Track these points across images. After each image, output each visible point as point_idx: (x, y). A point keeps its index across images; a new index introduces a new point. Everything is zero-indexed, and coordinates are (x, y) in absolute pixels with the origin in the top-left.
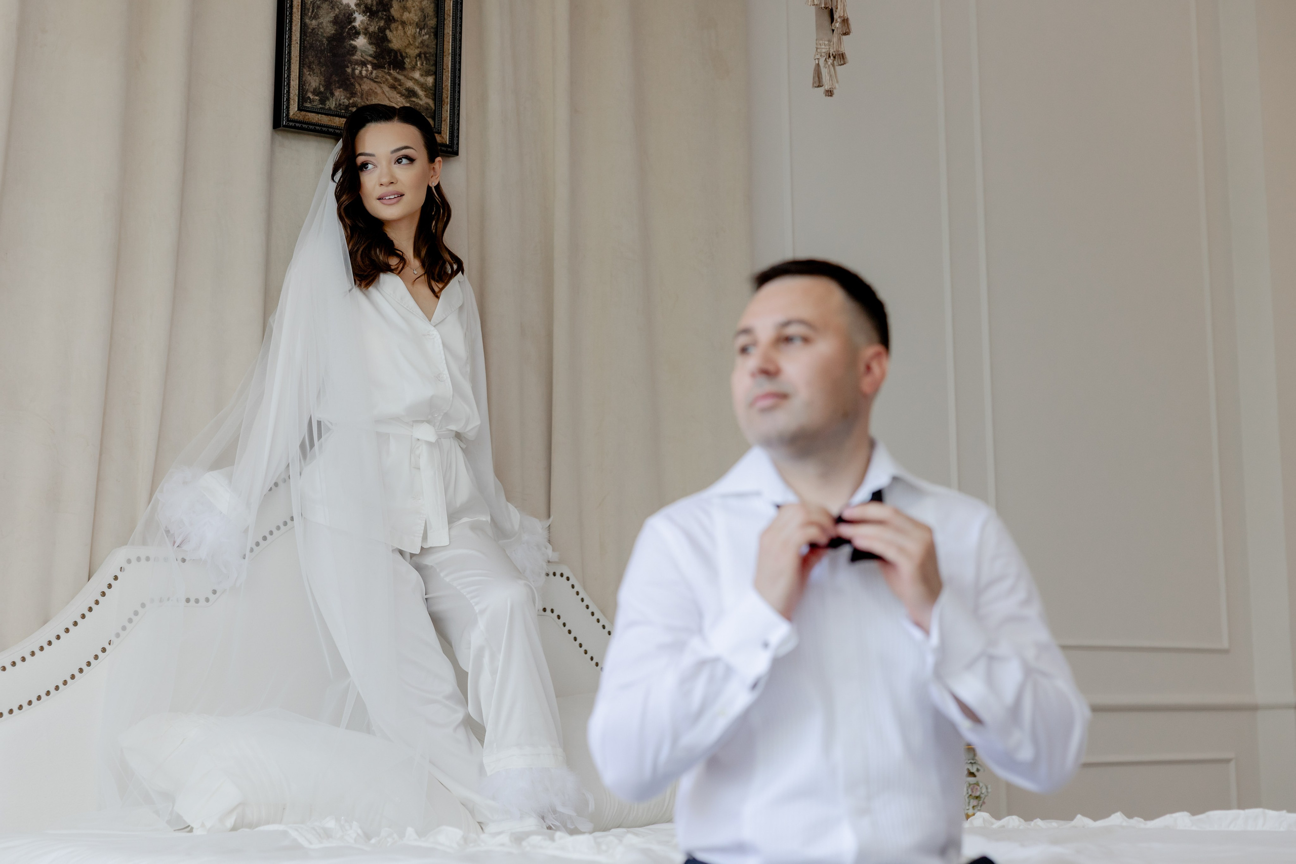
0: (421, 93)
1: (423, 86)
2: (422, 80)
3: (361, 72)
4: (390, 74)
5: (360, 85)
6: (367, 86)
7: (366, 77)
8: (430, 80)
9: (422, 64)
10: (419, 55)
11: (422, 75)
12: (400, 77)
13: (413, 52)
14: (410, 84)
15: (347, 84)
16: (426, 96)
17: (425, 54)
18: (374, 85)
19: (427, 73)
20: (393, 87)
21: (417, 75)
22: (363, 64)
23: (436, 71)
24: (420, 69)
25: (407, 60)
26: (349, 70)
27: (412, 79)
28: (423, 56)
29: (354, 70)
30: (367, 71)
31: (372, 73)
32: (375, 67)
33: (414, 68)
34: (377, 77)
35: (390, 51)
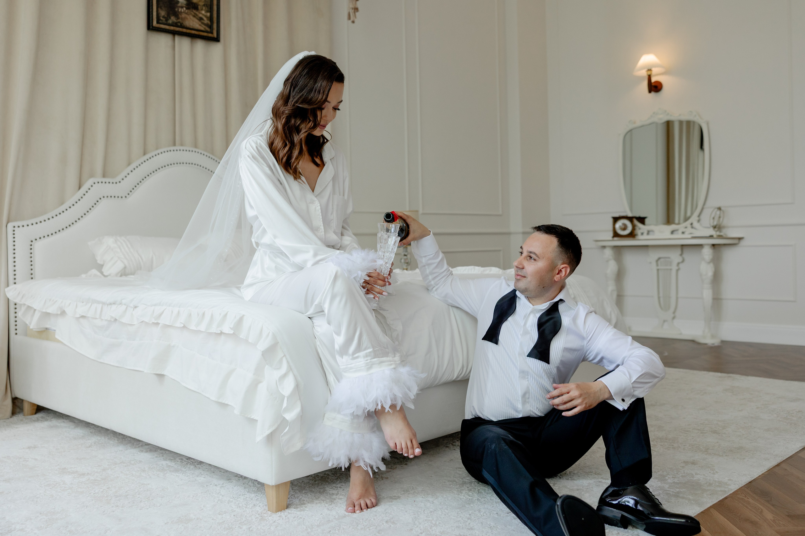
0: (205, 19)
1: (206, 16)
2: (205, 14)
3: (181, 11)
4: (193, 12)
5: (181, 15)
6: (183, 15)
7: (183, 12)
8: (208, 14)
9: (205, 8)
10: (204, 5)
11: (205, 12)
12: (197, 13)
13: (201, 4)
14: (201, 15)
15: (176, 15)
16: (208, 20)
17: (206, 5)
18: (186, 16)
19: (207, 12)
20: (194, 16)
21: (203, 12)
22: (182, 7)
23: (211, 11)
24: (204, 10)
25: (199, 7)
26: (176, 9)
27: (202, 14)
28: (205, 5)
29: (178, 9)
30: (184, 10)
31: (185, 11)
32: (187, 9)
33: (202, 10)
34: (188, 12)
35: (192, 3)
